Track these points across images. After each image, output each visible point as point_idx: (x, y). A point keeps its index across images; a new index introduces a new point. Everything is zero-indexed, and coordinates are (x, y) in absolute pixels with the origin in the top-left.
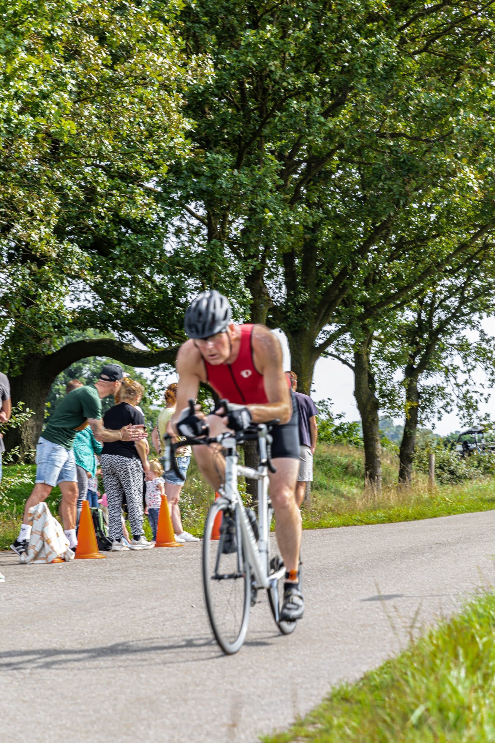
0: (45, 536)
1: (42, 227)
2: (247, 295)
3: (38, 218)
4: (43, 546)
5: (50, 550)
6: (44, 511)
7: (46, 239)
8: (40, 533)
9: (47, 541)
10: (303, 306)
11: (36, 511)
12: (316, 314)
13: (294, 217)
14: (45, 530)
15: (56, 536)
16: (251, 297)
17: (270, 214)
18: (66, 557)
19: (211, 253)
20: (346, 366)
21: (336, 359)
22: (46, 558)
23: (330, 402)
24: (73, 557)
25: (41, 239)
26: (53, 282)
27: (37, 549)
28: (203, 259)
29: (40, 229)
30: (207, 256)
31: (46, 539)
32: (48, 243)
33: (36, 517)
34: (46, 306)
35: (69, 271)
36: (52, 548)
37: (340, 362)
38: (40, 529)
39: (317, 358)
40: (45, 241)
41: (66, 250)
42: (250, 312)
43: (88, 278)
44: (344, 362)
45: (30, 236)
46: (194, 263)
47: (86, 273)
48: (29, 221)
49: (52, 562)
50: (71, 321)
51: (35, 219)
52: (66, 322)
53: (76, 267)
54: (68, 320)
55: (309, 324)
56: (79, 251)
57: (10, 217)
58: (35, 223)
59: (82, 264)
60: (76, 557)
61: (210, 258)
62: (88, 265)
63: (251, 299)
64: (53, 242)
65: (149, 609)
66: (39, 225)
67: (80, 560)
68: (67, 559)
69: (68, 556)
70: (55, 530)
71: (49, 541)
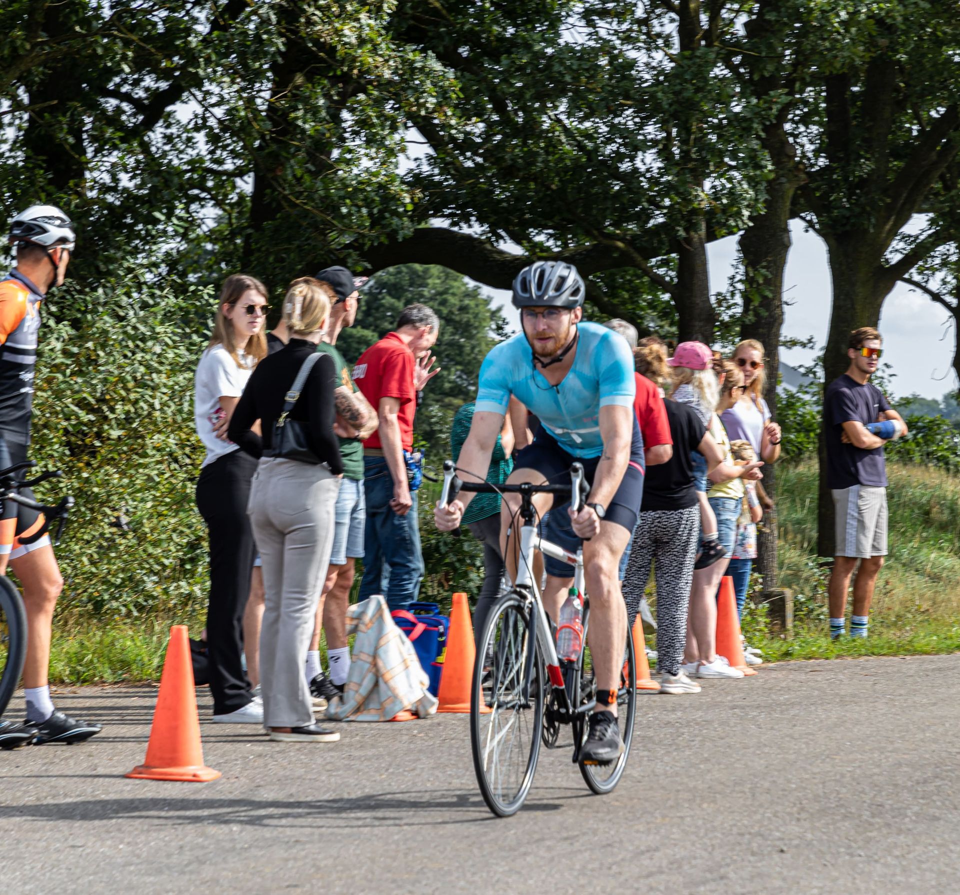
0: (380, 664)
1: (363, 16)
2: (763, 163)
4: (376, 684)
5: (390, 693)
6: (380, 613)
7: (371, 40)
8: (370, 659)
9: (382, 675)
10: (862, 183)
11: (362, 613)
12: (889, 200)
14: (381, 652)
15: (401, 667)
16: (770, 167)
18: (421, 709)
19: (695, 76)
20: (938, 305)
21: (919, 291)
22: (382, 709)
24: (433, 710)
25: (362, 42)
26: (373, 125)
27: (364, 691)
28: (678, 88)
29: (358, 20)
30: (686, 81)
31: (383, 670)
32: (375, 50)
33: (362, 627)
35: (415, 109)
36: (393, 690)
37: (927, 297)
38: (368, 649)
39: (889, 288)
40: (369, 46)
41: (410, 65)
42: (767, 197)
43: (453, 122)
44: (936, 297)
45: (338, 33)
46: (660, 95)
47: (449, 113)
49: (393, 720)
50: (410, 207)
52: (401, 210)
53: (431, 102)
54: (404, 205)
55: (873, 220)
56: (437, 66)
58: (349, 8)
59: (443, 95)
60: (440, 709)
61: (693, 84)
62: (454, 96)
63: (770, 171)
64: (384, 47)
65: (643, 853)
66: (357, 12)
67: (449, 716)
68: (422, 713)
69: (424, 707)
70: (401, 653)
71: (387, 676)
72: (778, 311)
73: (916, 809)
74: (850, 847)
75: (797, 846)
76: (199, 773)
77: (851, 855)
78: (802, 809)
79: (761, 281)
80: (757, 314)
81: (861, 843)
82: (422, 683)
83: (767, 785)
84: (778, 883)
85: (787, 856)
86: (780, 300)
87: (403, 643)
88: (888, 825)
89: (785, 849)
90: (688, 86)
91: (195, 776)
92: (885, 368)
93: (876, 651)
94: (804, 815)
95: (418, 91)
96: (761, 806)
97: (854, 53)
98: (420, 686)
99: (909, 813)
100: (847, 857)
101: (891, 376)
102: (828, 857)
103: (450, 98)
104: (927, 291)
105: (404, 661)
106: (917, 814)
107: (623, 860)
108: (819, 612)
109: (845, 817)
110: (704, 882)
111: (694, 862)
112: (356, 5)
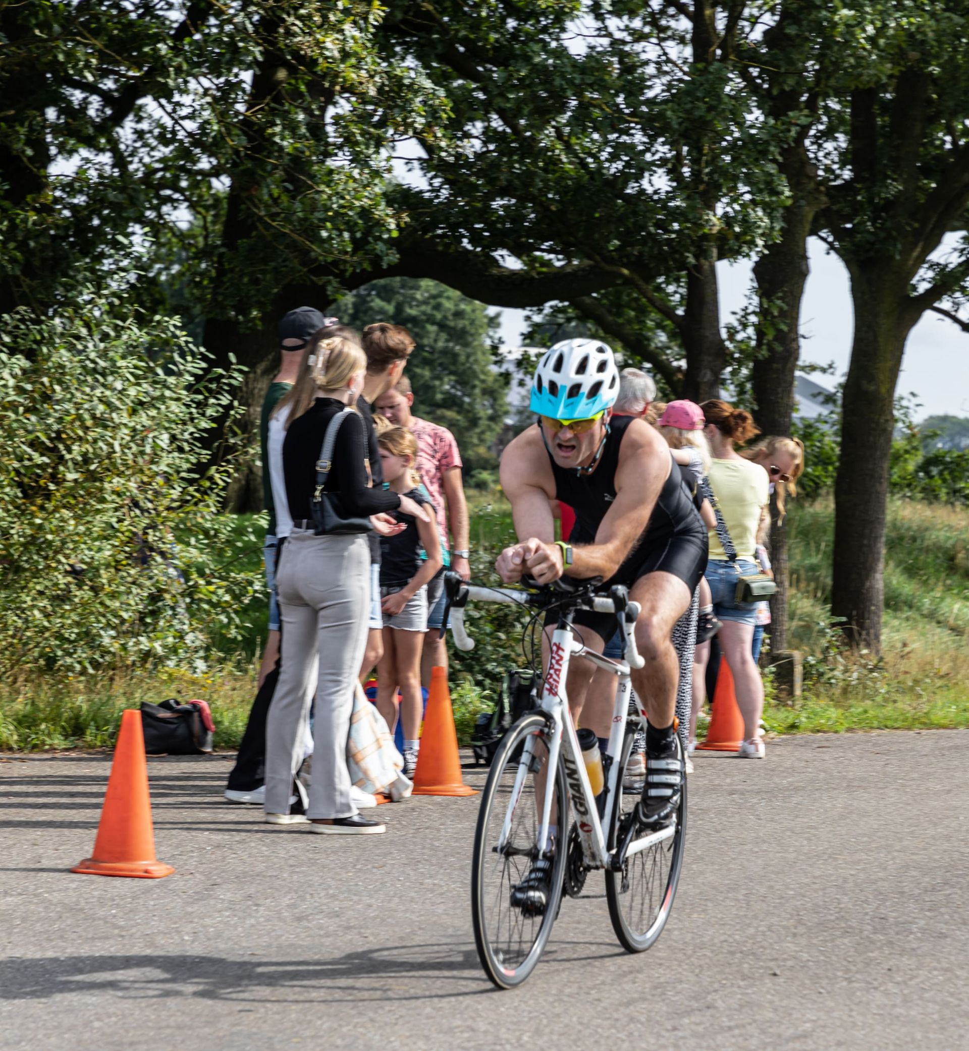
1: (347, 27)
2: (780, 188)
7: (356, 54)
10: (889, 205)
12: (916, 225)
13: (896, 19)
15: (375, 746)
16: (787, 193)
17: (845, 12)
18: (394, 792)
19: (708, 93)
21: (948, 321)
23: (915, 401)
24: (407, 793)
25: (345, 55)
26: (357, 143)
28: (689, 106)
29: (341, 31)
30: (698, 99)
32: (359, 64)
34: (343, 198)
36: (365, 773)
37: (957, 327)
39: (915, 319)
40: (353, 60)
41: (397, 82)
42: (783, 224)
43: (443, 144)
44: (966, 327)
45: (318, 43)
46: (669, 113)
47: (439, 135)
48: (318, 10)
50: (395, 234)
52: (386, 236)
54: (389, 231)
55: (899, 246)
56: (428, 84)
58: (332, 18)
59: (433, 114)
60: (415, 791)
61: (706, 103)
62: (444, 116)
63: (788, 197)
64: (369, 61)
65: (625, 975)
66: (340, 22)
67: (425, 799)
68: (396, 797)
69: (398, 789)
70: (374, 732)
71: (359, 756)
72: (794, 345)
73: (922, 923)
74: (848, 971)
75: (792, 968)
76: (150, 868)
77: (850, 981)
78: (800, 922)
79: (776, 313)
80: (771, 349)
81: (860, 966)
82: (396, 765)
83: (763, 890)
84: (769, 1015)
85: (780, 980)
86: (796, 333)
87: (376, 720)
88: (891, 943)
89: (778, 972)
90: (700, 104)
91: (146, 871)
92: (911, 397)
93: (889, 723)
94: (801, 930)
95: (406, 110)
96: (755, 917)
97: (881, 71)
98: (394, 767)
99: (914, 928)
100: (845, 983)
101: (918, 405)
102: (824, 982)
103: (440, 118)
104: (956, 320)
105: (377, 740)
106: (923, 930)
107: (603, 983)
108: (830, 675)
109: (845, 933)
110: (689, 1012)
111: (679, 987)
112: (340, 15)
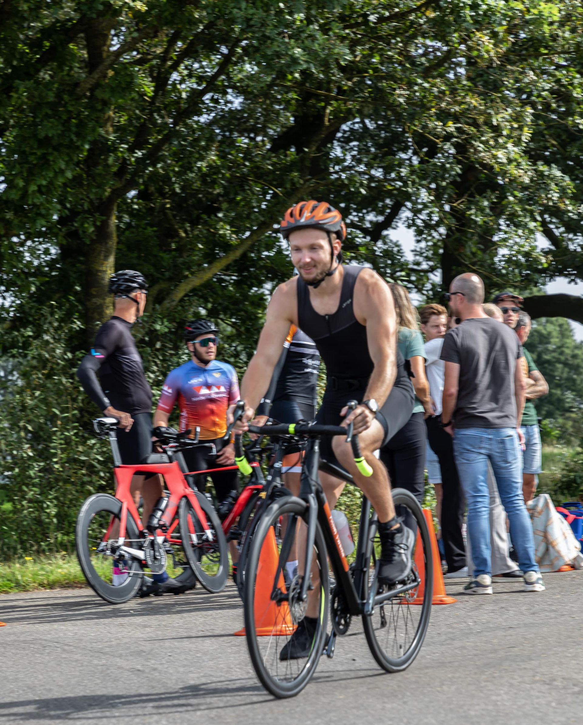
0: (549, 537)
1: (510, 146)
3: (505, 133)
4: (547, 550)
5: (556, 554)
6: (546, 504)
7: (516, 160)
8: (542, 534)
9: (551, 543)
11: (536, 506)
14: (549, 529)
15: (563, 537)
18: (576, 563)
22: (552, 565)
25: (510, 161)
26: (519, 216)
29: (506, 148)
31: (551, 540)
32: (518, 165)
33: (536, 514)
35: (545, 201)
36: (558, 552)
40: (515, 163)
41: (541, 174)
43: (570, 208)
45: (495, 157)
48: (492, 137)
49: (559, 571)
50: (546, 265)
51: (501, 135)
52: (540, 267)
53: (556, 196)
54: (542, 264)
56: (559, 174)
57: (468, 134)
58: (501, 141)
59: (563, 191)
62: (569, 191)
64: (525, 163)
66: (506, 143)
68: (577, 566)
69: (578, 561)
70: (562, 529)
71: (554, 543)
76: (443, 599)
91: (442, 601)
95: (547, 190)
105: (564, 534)
112: (505, 139)
